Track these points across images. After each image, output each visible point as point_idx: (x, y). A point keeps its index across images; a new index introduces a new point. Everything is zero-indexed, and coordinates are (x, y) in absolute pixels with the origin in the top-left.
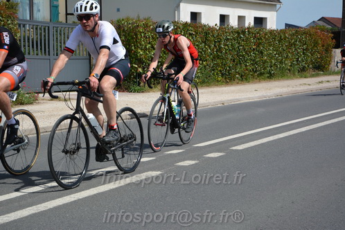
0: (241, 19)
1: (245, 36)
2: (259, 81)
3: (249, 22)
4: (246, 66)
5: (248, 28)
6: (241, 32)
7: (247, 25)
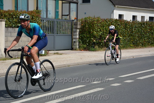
0: (143, 17)
1: (145, 26)
2: (151, 47)
3: (147, 19)
4: (145, 39)
5: (146, 22)
6: (143, 23)
7: (145, 20)
